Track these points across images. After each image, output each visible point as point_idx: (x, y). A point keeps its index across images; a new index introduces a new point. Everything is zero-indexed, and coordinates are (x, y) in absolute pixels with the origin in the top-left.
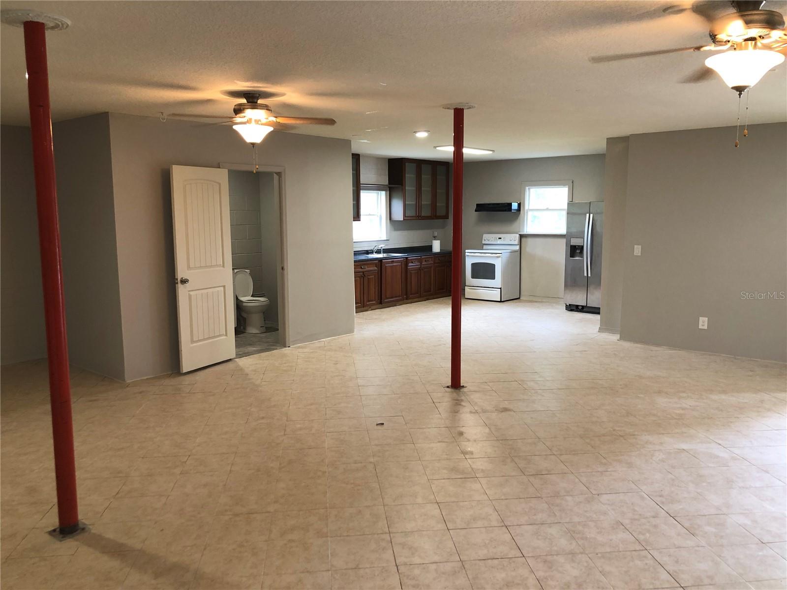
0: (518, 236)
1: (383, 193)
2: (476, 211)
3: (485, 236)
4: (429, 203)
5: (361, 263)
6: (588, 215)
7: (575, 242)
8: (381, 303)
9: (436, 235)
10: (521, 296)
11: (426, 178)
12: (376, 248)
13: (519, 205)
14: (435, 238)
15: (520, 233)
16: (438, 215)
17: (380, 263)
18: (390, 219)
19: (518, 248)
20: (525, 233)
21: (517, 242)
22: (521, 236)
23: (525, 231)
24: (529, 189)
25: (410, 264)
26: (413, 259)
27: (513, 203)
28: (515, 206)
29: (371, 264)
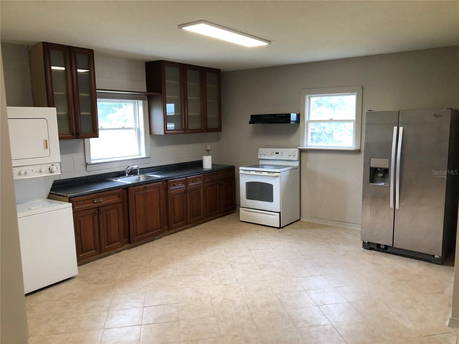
0: (297, 151)
1: (141, 102)
2: (250, 123)
3: (261, 150)
4: (198, 114)
5: (94, 195)
6: (395, 128)
7: (378, 163)
8: (129, 242)
9: (209, 149)
10: (301, 217)
11: (193, 85)
12: (129, 168)
13: (298, 116)
14: (208, 152)
15: (299, 148)
16: (209, 127)
17: (126, 192)
18: (151, 133)
19: (297, 164)
20: (305, 148)
21: (296, 158)
22: (301, 151)
23: (305, 145)
24: (309, 97)
25: (171, 188)
26: (177, 181)
27: (291, 114)
28: (293, 117)
29: (109, 195)
